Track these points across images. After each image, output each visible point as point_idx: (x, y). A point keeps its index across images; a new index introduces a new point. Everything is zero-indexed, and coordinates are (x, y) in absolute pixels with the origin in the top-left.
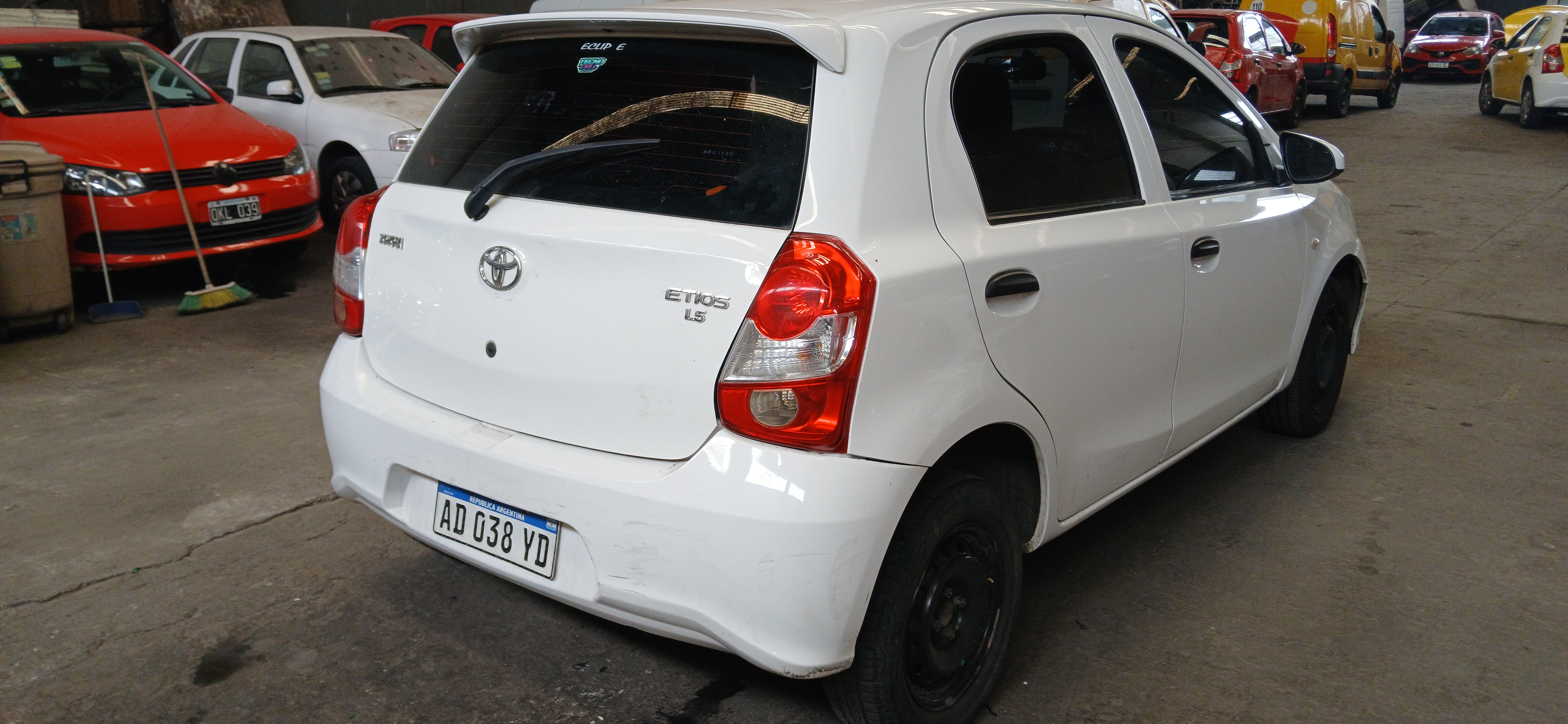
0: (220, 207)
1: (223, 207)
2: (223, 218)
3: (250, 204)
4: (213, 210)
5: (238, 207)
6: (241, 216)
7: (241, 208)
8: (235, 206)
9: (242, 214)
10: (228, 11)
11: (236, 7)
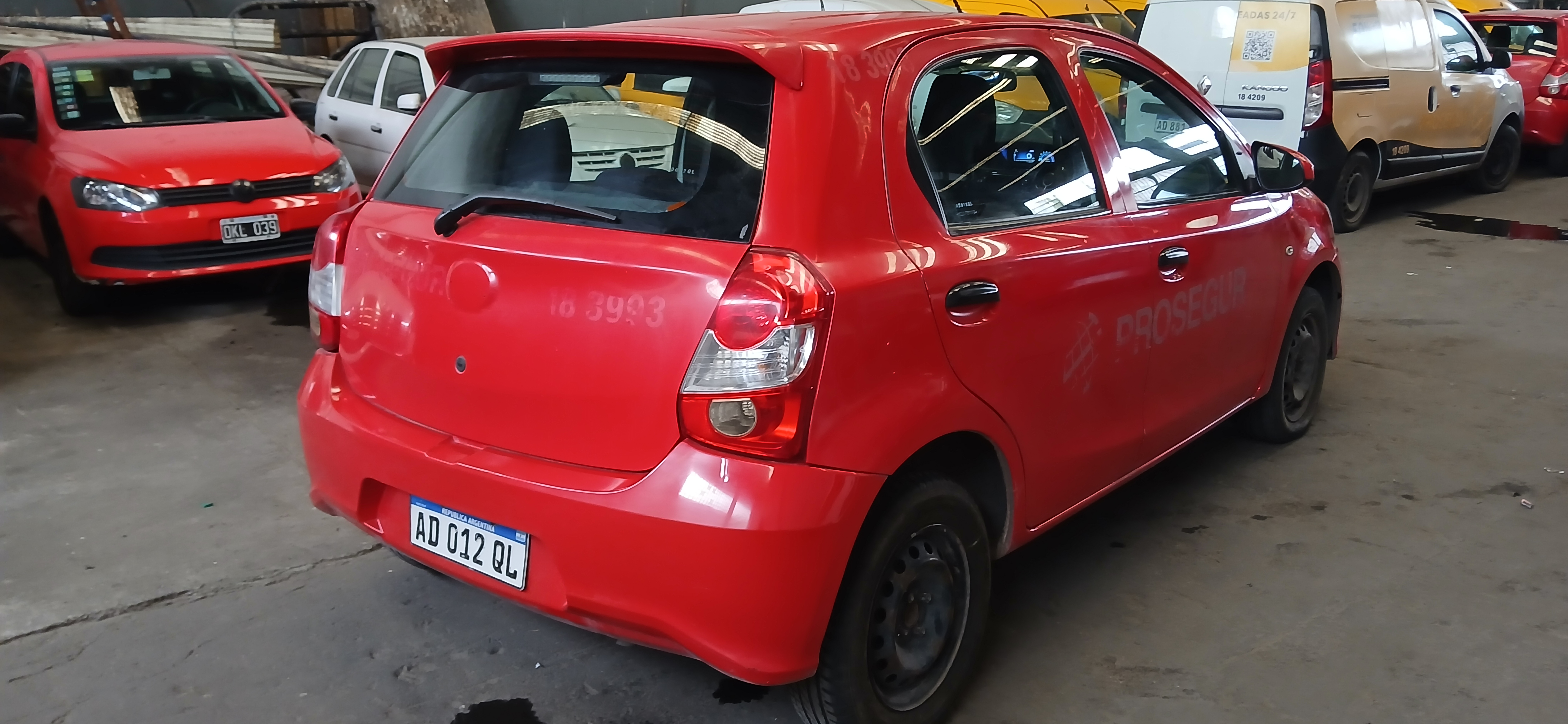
10: (434, 20)
11: (441, 15)
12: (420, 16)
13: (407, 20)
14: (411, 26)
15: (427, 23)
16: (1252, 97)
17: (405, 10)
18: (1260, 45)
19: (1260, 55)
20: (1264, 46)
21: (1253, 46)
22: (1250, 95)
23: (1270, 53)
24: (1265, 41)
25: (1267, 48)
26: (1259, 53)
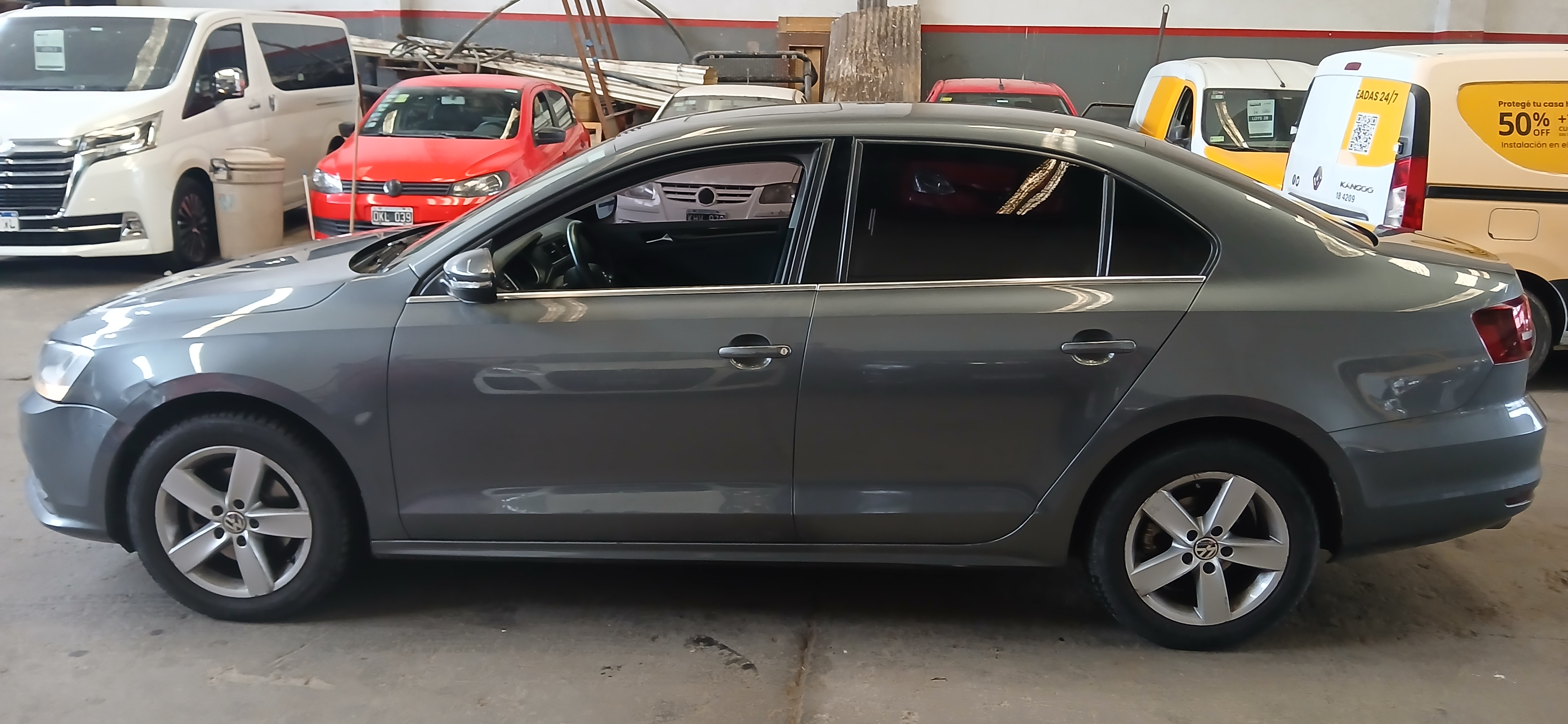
0: (381, 212)
1: (384, 212)
2: (383, 220)
3: (405, 213)
4: (375, 213)
5: (396, 214)
6: (396, 220)
7: (397, 215)
8: (394, 213)
9: (397, 219)
10: (867, 72)
11: (875, 68)
12: (857, 68)
13: (846, 71)
14: (847, 76)
15: (861, 74)
16: (1346, 197)
17: (848, 62)
18: (1364, 133)
19: (1361, 145)
20: (1366, 134)
21: (1359, 133)
22: (1344, 195)
23: (1369, 144)
24: (1368, 129)
25: (1368, 137)
26: (1361, 143)
